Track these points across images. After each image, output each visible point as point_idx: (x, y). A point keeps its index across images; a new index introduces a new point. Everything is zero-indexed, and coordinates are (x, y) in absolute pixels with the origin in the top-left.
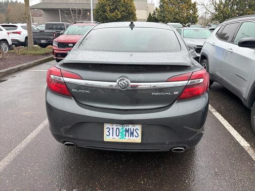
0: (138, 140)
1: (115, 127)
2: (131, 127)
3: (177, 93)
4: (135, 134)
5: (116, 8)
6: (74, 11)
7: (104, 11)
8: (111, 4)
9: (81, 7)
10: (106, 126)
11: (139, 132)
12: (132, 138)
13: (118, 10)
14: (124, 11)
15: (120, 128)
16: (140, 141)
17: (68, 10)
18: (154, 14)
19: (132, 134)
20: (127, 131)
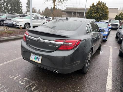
0: (40, 62)
1: (34, 55)
2: (38, 56)
3: (57, 46)
4: (39, 59)
5: (98, 12)
6: (78, 13)
7: (91, 13)
8: (95, 10)
9: (81, 11)
10: (32, 54)
11: (41, 59)
12: (38, 61)
13: (98, 13)
14: (101, 13)
15: (35, 56)
16: (40, 63)
17: (75, 12)
18: (119, 15)
19: (38, 59)
20: (37, 58)
